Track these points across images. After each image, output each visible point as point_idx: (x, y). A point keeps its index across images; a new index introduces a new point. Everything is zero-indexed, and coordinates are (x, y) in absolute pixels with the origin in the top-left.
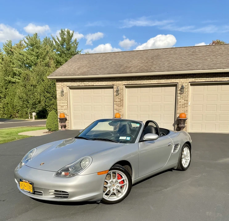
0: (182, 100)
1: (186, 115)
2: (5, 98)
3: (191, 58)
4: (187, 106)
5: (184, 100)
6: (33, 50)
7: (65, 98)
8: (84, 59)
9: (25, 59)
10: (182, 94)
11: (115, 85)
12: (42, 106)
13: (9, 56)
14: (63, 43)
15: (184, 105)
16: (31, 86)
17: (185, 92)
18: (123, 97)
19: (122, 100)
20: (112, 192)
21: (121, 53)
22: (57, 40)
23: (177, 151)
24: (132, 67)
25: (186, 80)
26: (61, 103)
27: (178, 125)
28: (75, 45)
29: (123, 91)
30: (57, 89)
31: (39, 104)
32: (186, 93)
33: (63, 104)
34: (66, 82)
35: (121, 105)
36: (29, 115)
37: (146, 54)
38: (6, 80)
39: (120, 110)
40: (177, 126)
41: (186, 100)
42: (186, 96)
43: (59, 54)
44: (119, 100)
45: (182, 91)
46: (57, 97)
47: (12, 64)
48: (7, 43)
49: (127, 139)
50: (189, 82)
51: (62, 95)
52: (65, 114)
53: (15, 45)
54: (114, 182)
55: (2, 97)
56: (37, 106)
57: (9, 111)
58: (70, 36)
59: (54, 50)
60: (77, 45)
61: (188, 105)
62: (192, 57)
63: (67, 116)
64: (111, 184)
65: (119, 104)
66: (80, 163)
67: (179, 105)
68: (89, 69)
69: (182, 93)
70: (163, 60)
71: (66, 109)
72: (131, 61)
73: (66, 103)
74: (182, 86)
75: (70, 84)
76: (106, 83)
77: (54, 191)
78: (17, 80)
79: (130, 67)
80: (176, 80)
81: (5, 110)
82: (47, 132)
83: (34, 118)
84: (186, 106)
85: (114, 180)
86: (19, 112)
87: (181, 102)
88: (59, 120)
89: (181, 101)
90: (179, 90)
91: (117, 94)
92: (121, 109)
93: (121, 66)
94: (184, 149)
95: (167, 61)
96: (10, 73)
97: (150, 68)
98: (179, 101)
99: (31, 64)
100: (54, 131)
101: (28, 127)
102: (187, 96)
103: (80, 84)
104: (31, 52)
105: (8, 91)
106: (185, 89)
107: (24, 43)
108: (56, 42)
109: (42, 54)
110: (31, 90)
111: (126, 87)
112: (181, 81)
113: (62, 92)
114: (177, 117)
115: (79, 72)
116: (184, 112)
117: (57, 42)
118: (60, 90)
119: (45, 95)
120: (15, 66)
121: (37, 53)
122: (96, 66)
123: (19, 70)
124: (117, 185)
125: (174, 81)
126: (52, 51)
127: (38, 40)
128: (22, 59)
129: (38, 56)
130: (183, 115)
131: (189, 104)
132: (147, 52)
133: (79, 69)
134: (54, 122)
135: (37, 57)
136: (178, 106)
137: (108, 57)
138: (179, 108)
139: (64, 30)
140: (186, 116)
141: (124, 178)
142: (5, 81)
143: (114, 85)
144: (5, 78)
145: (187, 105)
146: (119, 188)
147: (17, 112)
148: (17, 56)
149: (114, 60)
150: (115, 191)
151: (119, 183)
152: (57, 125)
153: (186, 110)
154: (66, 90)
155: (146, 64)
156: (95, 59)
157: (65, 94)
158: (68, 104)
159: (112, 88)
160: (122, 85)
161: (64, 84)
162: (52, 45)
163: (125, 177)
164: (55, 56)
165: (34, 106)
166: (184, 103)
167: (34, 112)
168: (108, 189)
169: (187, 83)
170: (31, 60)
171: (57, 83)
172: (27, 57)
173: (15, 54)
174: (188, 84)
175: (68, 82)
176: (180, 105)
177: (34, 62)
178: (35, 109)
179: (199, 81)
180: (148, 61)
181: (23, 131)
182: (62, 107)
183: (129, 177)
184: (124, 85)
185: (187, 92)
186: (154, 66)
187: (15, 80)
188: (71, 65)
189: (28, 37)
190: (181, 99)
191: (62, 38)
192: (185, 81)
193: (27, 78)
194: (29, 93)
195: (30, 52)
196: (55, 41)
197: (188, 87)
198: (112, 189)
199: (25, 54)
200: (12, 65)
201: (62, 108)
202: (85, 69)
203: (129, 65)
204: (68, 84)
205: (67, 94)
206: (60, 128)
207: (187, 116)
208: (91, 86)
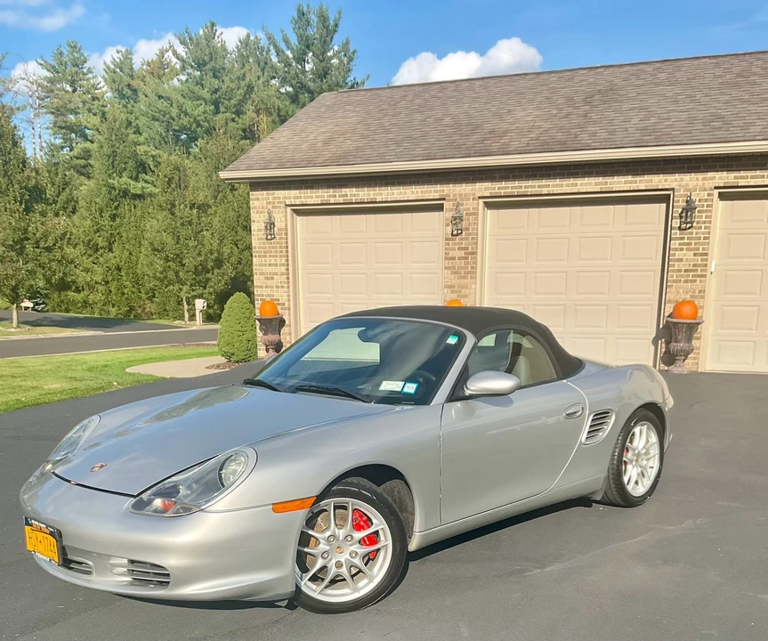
0: (685, 252)
1: (696, 308)
2: (111, 250)
3: (727, 98)
4: (705, 276)
5: (695, 255)
6: (200, 83)
7: (280, 247)
8: (348, 107)
9: (174, 115)
10: (686, 229)
11: (449, 201)
12: (226, 277)
13: (124, 106)
14: (305, 54)
15: (692, 271)
16: (191, 209)
17: (698, 222)
18: (476, 244)
19: (472, 253)
20: (333, 571)
21: (481, 82)
22: (282, 46)
23: (602, 435)
24: (512, 131)
25: (704, 179)
26: (266, 265)
27: (668, 343)
28: (345, 60)
29: (477, 219)
30: (254, 216)
31: (216, 271)
32: (700, 228)
33: (273, 269)
34: (284, 189)
35: (469, 273)
36: (186, 307)
37: (567, 84)
38: (114, 188)
39: (463, 291)
40: (666, 348)
41: (702, 255)
42: (700, 238)
43: (287, 93)
44: (462, 253)
45: (689, 220)
46: (253, 245)
47: (135, 133)
48: (118, 60)
49: (406, 390)
50: (716, 188)
51: (269, 237)
52: (279, 304)
53: (145, 67)
54: (341, 538)
55: (101, 245)
56: (209, 275)
57: (123, 294)
58: (327, 28)
59: (273, 82)
60: (351, 60)
61: (706, 271)
62: (734, 93)
63: (286, 309)
64: (330, 545)
65: (462, 268)
66: (221, 469)
67: (674, 271)
68: (364, 141)
69: (689, 225)
70: (626, 106)
71: (283, 287)
72: (509, 112)
73: (283, 265)
74: (687, 202)
75: (295, 198)
76: (417, 192)
77: (126, 561)
78: (150, 189)
79: (505, 133)
80: (666, 181)
81: (112, 290)
82: (218, 366)
83: (199, 316)
84: (699, 276)
85: (341, 533)
86: (154, 296)
87: (681, 260)
88: (257, 322)
89: (683, 257)
90: (676, 215)
91: (455, 232)
92: (466, 287)
93: (475, 128)
94: (637, 430)
95: (641, 109)
96: (126, 163)
97: (576, 136)
98: (674, 255)
99: (195, 132)
100: (244, 360)
101: (172, 349)
102: (705, 238)
103: (330, 196)
104: (196, 89)
105: (120, 226)
106: (699, 212)
107: (174, 60)
108: (279, 52)
109: (230, 94)
110: (190, 223)
111: (489, 205)
112: (684, 183)
113: (270, 225)
114: (667, 314)
115: (327, 155)
116: (692, 296)
117: (283, 52)
118: (264, 217)
119: (238, 238)
120: (142, 139)
121: (216, 91)
122: (387, 131)
123: (153, 153)
124: (352, 548)
125: (660, 181)
126: (267, 84)
127: (219, 45)
128: (164, 116)
129: (216, 104)
130: (687, 310)
131: (712, 267)
132: (571, 79)
133: (326, 143)
134: (244, 329)
135: (213, 107)
136: (672, 276)
137: (434, 97)
138: (676, 281)
139: (308, 6)
140: (697, 312)
141: (377, 525)
142: (110, 193)
143: (444, 199)
144: (111, 181)
145: (702, 270)
146: (357, 561)
147: (149, 299)
148: (150, 104)
149: (453, 109)
150: (344, 571)
151: (360, 542)
152: (252, 341)
153: (700, 292)
154: (282, 218)
155: (564, 122)
156: (385, 107)
157: (278, 234)
158: (288, 269)
159: (440, 208)
160: (474, 199)
161: (275, 198)
162: (266, 64)
163: (379, 523)
164: (276, 101)
165: (201, 277)
166: (694, 265)
167: (200, 296)
168: (320, 563)
169: (705, 190)
170: (195, 119)
171: (254, 195)
172: (180, 107)
173: (141, 96)
174: (709, 195)
175: (289, 188)
176: (680, 271)
177: (206, 124)
178: (205, 288)
179: (752, 184)
180: (570, 110)
181: (144, 361)
182: (267, 278)
183: (393, 523)
184: (480, 198)
185: (705, 222)
186: (591, 129)
187: (143, 188)
188: (302, 131)
189: (186, 34)
190: (682, 250)
191: (300, 37)
192: (700, 183)
193: (176, 180)
194: (183, 233)
195: (192, 87)
196: (276, 47)
197: (711, 206)
198: (334, 561)
199: (176, 96)
200: (132, 137)
201: (269, 282)
202: (349, 142)
203: (504, 126)
204: (290, 198)
205: (286, 234)
206: (262, 353)
207: (700, 311)
208: (368, 203)
